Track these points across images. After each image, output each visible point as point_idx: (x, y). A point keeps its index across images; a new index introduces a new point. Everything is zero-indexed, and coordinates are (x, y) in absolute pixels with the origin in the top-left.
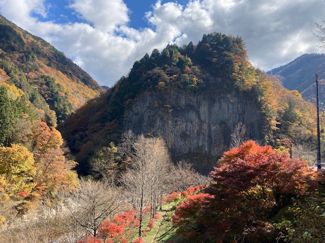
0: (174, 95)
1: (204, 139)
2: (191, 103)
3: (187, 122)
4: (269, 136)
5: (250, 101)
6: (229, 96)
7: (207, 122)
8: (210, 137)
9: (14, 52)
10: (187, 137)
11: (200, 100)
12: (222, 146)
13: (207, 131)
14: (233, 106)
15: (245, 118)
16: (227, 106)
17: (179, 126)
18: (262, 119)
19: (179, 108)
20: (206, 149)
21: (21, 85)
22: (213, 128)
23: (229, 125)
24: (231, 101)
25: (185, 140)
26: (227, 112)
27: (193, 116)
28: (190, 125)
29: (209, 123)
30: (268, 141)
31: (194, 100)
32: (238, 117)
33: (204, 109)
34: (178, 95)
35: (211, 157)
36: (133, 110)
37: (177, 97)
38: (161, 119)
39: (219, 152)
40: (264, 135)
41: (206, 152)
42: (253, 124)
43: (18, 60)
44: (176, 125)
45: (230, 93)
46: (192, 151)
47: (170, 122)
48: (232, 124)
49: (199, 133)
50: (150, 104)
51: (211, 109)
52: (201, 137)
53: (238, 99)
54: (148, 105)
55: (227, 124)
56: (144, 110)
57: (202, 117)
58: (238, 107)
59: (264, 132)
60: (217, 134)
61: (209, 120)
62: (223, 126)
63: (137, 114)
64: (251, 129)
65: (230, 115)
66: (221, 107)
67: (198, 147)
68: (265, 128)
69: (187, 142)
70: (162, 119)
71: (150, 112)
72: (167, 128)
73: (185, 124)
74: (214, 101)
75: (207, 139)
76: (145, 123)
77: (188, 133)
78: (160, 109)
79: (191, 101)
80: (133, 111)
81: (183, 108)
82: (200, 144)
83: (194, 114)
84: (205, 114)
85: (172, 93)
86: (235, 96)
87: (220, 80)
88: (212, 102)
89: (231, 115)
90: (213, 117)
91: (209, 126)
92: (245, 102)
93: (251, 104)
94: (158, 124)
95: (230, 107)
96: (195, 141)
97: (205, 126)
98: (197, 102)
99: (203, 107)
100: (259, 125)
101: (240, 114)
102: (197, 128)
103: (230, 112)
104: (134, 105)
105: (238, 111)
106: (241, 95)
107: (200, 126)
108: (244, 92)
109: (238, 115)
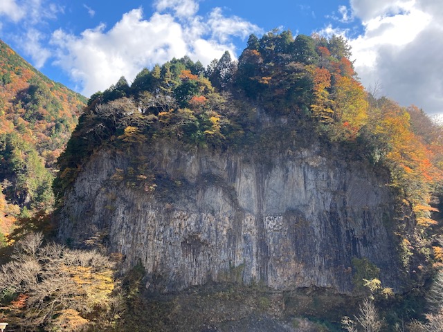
0: (170, 154)
1: (247, 250)
2: (214, 171)
3: (200, 211)
4: (412, 240)
5: (358, 162)
6: (305, 153)
7: (255, 210)
8: (262, 244)
9: (41, 121)
10: (203, 247)
11: (236, 164)
12: (293, 264)
13: (255, 231)
14: (317, 175)
15: (347, 200)
16: (301, 175)
17: (178, 222)
18: (394, 203)
19: (179, 183)
20: (254, 272)
21: (25, 167)
22: (270, 225)
23: (307, 216)
24: (311, 163)
25: (196, 253)
26: (303, 189)
27: (216, 198)
28: (208, 219)
29: (259, 213)
30: (412, 251)
31: (221, 165)
32: (330, 200)
33: (245, 184)
34: (179, 155)
35: (267, 290)
36: (77, 189)
37: (178, 160)
38: (128, 208)
39: (286, 279)
40: (400, 239)
41: (252, 279)
42: (369, 213)
43: (43, 133)
44: (168, 219)
45: (308, 147)
46: (214, 278)
47: (151, 213)
48: (316, 214)
49: (233, 237)
50: (109, 175)
51: (263, 183)
52: (240, 245)
53: (329, 159)
54: (105, 176)
55: (303, 216)
56: (95, 189)
57: (242, 202)
58: (329, 177)
59: (398, 230)
60: (280, 237)
61: (260, 207)
62: (293, 218)
63: (81, 199)
64: (364, 225)
65: (309, 194)
66: (287, 177)
67: (232, 268)
68: (401, 222)
69: (200, 258)
70: (130, 207)
71: (107, 191)
72: (143, 227)
73: (194, 216)
74: (270, 166)
75: (255, 250)
76: (96, 218)
77: (203, 237)
78: (125, 184)
79: (214, 166)
80: (75, 193)
81: (193, 181)
82: (238, 261)
83: (220, 193)
84: (250, 193)
85: (166, 151)
86: (320, 153)
87: (284, 121)
88: (265, 167)
89: (313, 194)
90: (270, 201)
91: (260, 220)
92: (344, 164)
93: (361, 169)
94: (119, 219)
95: (310, 176)
96: (224, 256)
97: (249, 221)
98: (229, 168)
99: (243, 178)
100: (385, 214)
101: (334, 193)
102: (228, 224)
103: (311, 186)
104: (79, 179)
105: (328, 185)
106: (336, 149)
107: (237, 220)
108: (343, 144)
109: (329, 195)
